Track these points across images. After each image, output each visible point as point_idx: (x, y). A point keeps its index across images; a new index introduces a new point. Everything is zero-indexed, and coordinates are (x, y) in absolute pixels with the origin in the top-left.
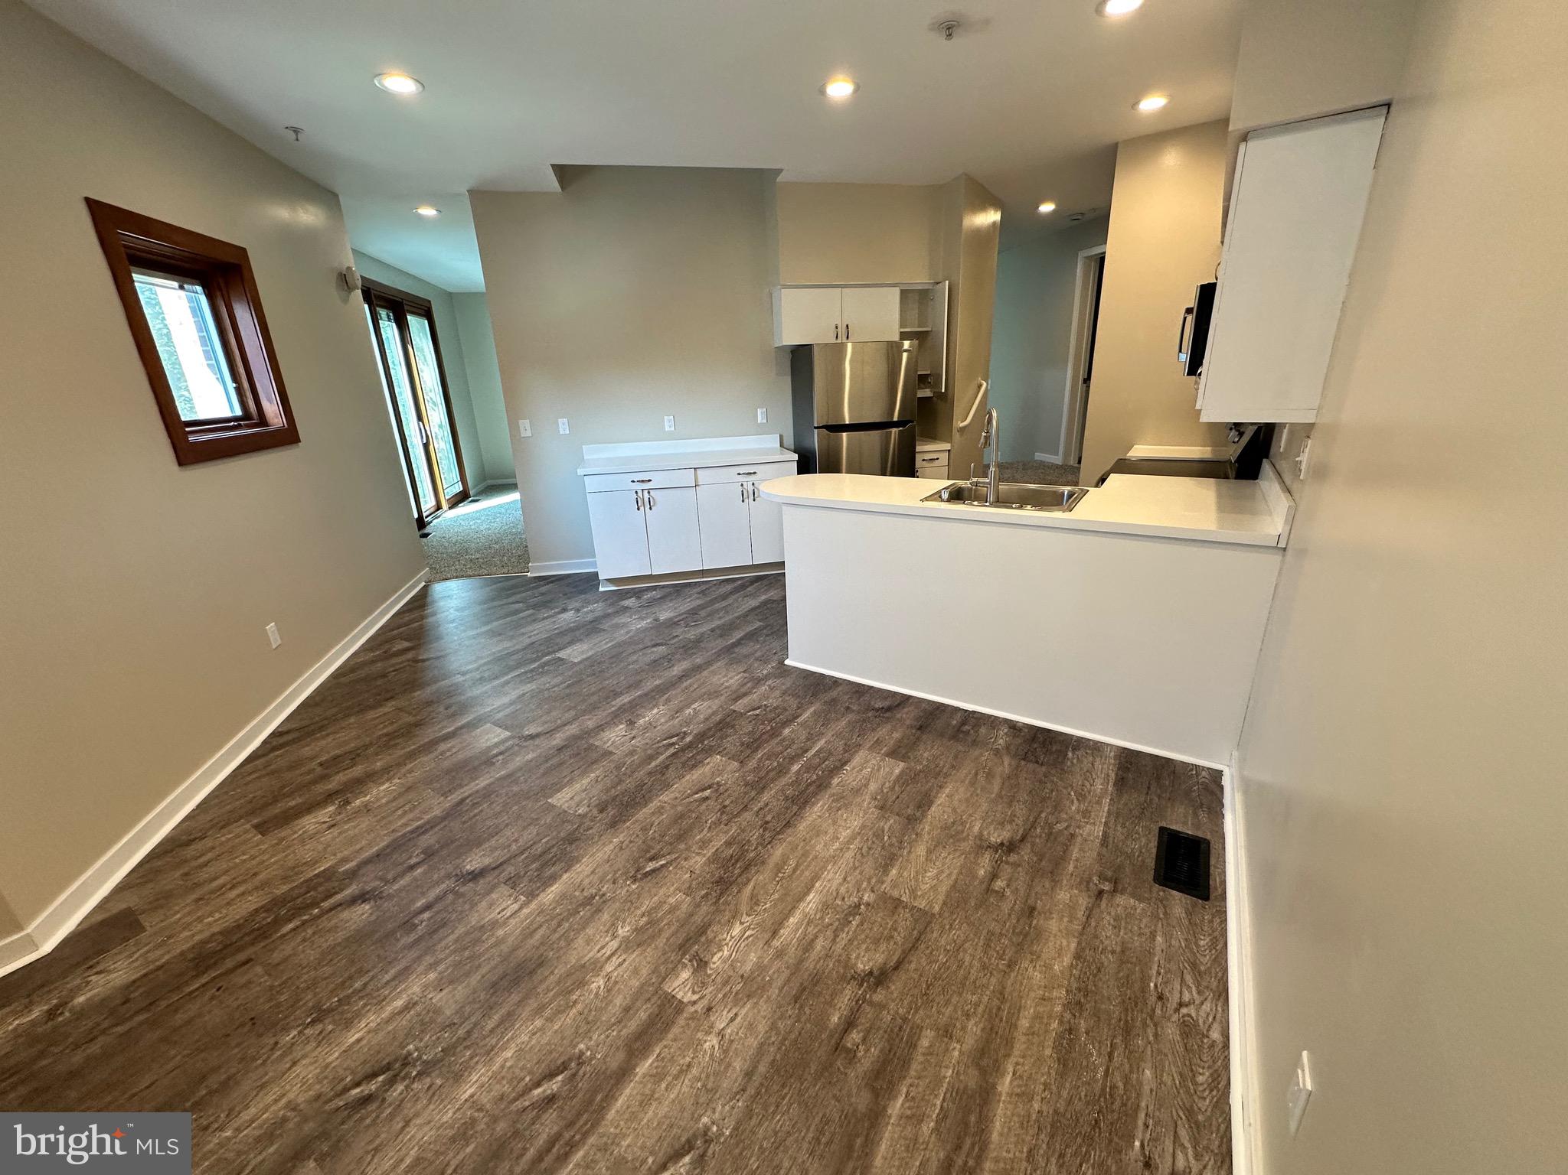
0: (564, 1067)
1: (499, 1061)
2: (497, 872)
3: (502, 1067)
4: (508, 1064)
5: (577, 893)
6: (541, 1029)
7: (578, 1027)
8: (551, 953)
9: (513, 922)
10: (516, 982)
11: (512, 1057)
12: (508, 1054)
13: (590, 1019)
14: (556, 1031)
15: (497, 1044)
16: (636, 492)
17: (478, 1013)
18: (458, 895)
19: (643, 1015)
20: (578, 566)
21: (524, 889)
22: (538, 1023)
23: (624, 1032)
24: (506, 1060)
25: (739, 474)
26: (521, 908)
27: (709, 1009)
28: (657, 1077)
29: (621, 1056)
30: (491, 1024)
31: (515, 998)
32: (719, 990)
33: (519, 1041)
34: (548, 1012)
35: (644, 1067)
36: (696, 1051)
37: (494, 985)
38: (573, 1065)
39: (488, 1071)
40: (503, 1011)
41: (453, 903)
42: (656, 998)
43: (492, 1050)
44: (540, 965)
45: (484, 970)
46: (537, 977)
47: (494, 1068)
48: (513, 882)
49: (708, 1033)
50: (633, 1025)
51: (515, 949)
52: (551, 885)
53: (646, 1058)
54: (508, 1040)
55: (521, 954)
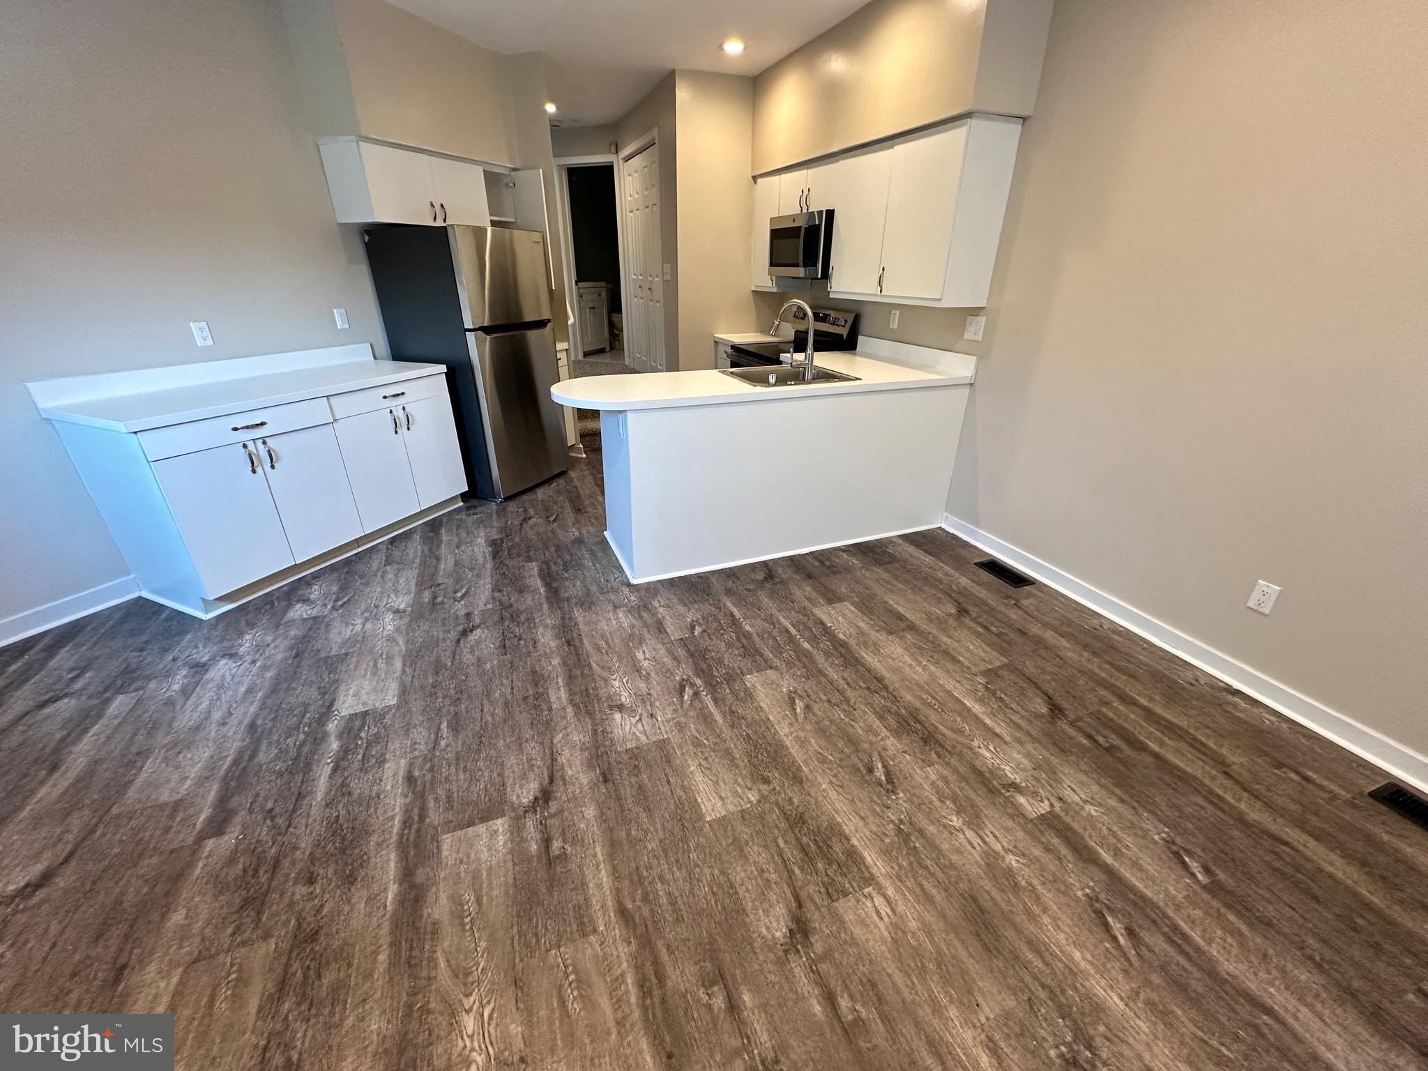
0: (1099, 913)
1: (1083, 965)
2: (808, 905)
3: (1090, 963)
4: (1089, 957)
5: (887, 840)
6: (1055, 919)
7: (1058, 890)
8: (961, 885)
9: (901, 908)
10: (988, 926)
11: (1082, 953)
12: (1077, 955)
13: (1051, 878)
14: (1059, 908)
15: (1064, 963)
16: (245, 446)
17: (1022, 974)
18: (827, 955)
19: (1055, 841)
20: (95, 599)
21: (855, 884)
22: (1046, 920)
23: (1069, 857)
24: (1084, 959)
25: (385, 397)
26: (885, 896)
27: (1060, 799)
28: (1117, 853)
29: (1093, 868)
30: (1038, 963)
31: (1010, 933)
32: (1043, 787)
33: (1064, 942)
34: (1036, 910)
35: (1107, 858)
36: (1098, 821)
37: (986, 948)
38: (1097, 905)
39: (1094, 978)
40: (1025, 948)
41: (838, 966)
42: (1040, 826)
43: (1070, 969)
44: (974, 899)
45: (963, 954)
46: (988, 905)
47: (1093, 972)
48: (833, 892)
49: (1082, 808)
50: (1064, 851)
51: (944, 917)
52: (863, 859)
53: (1100, 854)
54: (1060, 951)
55: (951, 913)
